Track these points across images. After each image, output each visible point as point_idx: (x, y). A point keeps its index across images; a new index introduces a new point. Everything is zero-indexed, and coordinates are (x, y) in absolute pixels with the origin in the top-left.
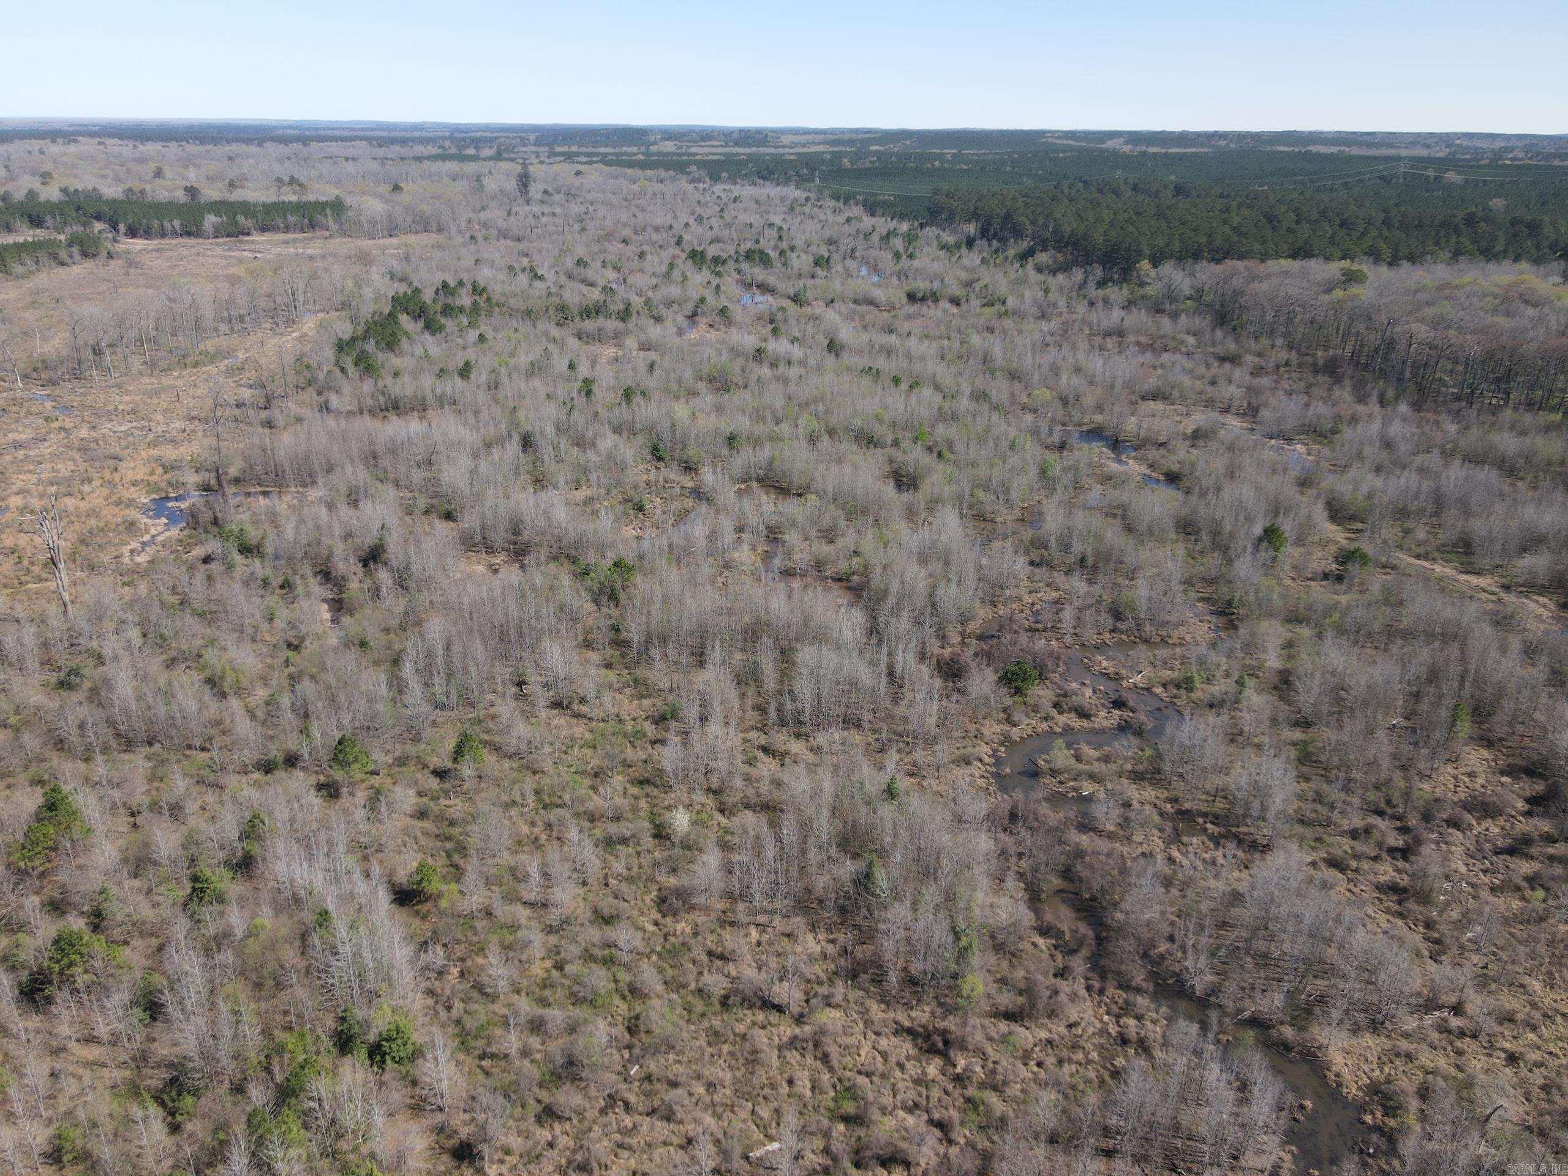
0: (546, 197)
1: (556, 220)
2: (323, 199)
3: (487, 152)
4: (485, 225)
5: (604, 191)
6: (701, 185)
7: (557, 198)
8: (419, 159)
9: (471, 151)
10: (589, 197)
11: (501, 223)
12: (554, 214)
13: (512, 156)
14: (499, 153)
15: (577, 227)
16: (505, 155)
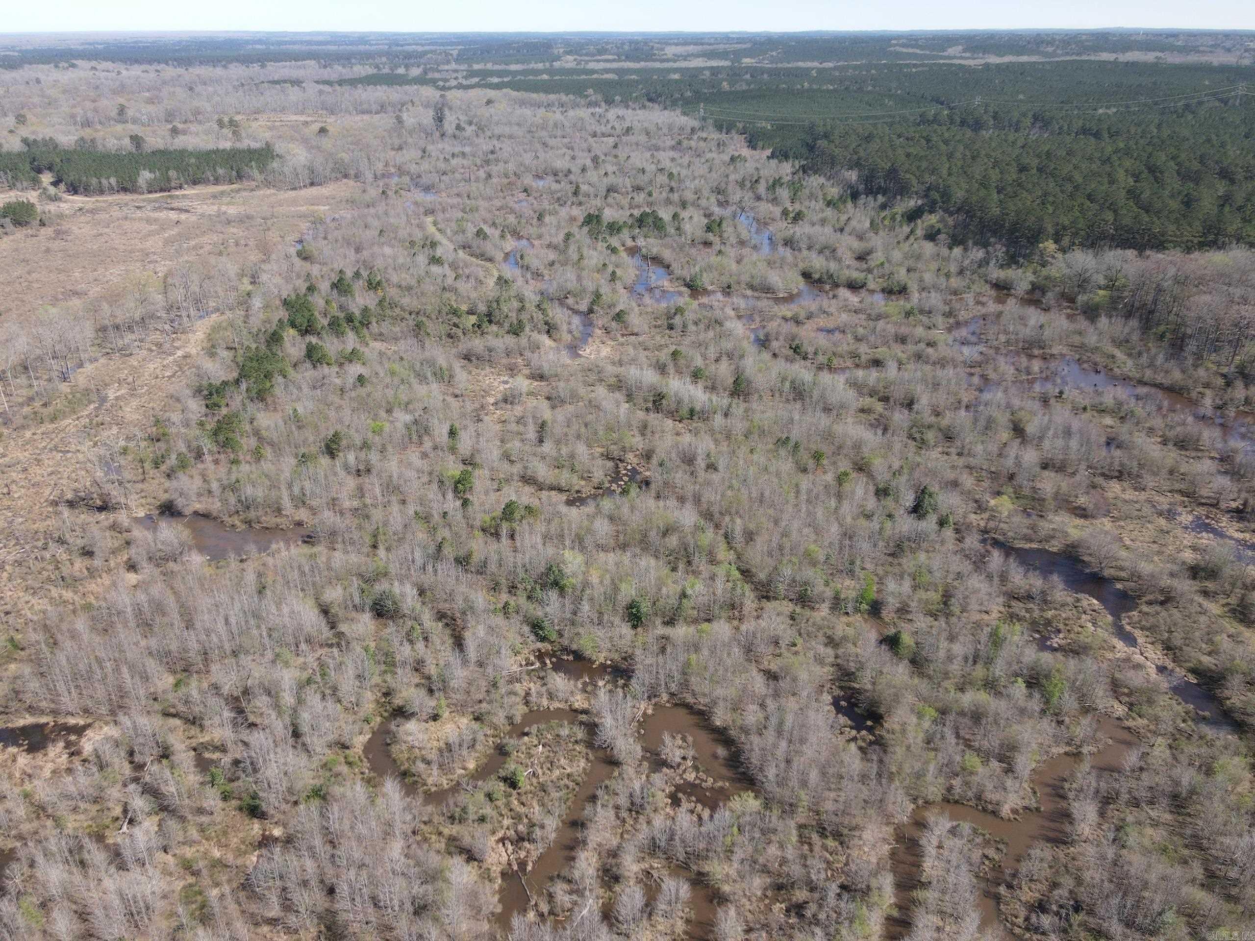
0: (457, 133)
1: (465, 162)
2: (255, 145)
3: (415, 72)
4: (401, 171)
5: (510, 123)
6: (597, 109)
7: (470, 130)
8: (353, 82)
9: (401, 71)
10: (498, 131)
11: (413, 168)
12: (464, 154)
13: (437, 75)
14: (425, 72)
15: (482, 174)
16: (430, 76)
